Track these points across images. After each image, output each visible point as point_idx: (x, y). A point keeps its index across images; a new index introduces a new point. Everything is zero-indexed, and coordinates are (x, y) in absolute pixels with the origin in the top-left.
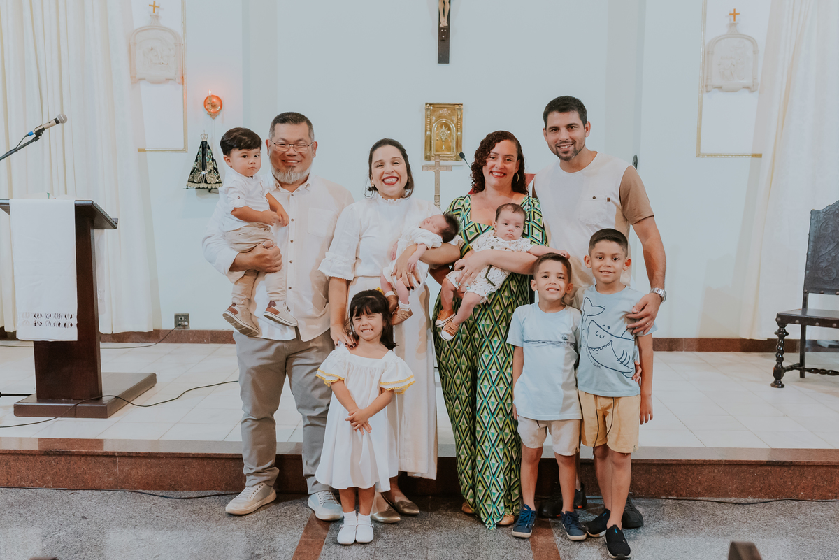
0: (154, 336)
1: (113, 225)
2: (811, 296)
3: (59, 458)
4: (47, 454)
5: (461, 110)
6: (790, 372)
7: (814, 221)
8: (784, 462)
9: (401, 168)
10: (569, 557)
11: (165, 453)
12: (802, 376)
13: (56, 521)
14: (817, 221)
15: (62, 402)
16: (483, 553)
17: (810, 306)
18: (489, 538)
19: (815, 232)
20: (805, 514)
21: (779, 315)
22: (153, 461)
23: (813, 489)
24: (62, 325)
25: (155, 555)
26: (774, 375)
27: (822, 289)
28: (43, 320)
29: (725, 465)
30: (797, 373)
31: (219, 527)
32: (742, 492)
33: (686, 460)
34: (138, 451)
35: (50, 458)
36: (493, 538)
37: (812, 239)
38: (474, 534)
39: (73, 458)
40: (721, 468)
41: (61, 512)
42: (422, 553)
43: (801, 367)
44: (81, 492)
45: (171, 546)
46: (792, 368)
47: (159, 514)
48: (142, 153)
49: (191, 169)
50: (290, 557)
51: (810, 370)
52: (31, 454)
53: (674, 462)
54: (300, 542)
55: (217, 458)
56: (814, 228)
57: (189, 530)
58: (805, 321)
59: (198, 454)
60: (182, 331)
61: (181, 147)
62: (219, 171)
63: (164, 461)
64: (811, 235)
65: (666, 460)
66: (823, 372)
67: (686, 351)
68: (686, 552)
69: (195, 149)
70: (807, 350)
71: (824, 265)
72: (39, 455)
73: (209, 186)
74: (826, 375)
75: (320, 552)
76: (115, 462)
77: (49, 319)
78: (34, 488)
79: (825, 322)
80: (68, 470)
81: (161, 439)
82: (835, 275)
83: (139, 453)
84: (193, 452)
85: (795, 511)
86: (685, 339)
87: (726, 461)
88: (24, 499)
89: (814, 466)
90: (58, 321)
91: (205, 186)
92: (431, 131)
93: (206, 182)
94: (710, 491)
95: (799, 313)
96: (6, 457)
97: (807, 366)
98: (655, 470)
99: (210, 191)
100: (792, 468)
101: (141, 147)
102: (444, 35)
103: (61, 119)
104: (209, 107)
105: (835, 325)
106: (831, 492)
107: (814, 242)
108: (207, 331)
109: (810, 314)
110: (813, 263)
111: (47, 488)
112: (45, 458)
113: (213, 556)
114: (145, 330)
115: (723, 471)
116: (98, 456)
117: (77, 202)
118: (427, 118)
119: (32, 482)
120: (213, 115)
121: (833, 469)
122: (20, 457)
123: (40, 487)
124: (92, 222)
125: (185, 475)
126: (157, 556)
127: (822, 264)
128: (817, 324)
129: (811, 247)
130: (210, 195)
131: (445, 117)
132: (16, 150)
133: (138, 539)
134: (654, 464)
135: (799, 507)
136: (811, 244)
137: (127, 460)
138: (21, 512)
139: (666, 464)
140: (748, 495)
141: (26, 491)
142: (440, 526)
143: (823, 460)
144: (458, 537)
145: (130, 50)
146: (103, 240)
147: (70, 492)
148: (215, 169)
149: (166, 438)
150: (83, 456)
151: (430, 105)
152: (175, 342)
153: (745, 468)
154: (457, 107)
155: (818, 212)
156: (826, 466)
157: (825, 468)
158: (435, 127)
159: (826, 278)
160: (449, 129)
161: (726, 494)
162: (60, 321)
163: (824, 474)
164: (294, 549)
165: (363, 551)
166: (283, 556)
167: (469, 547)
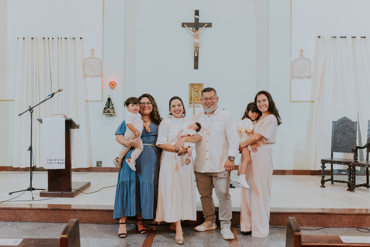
0: (89, 170)
1: (78, 127)
2: (334, 153)
3: (57, 211)
4: (52, 209)
5: (203, 86)
6: (327, 182)
7: (334, 125)
8: (323, 213)
9: (181, 107)
10: (243, 246)
12: (332, 183)
13: (56, 233)
14: (335, 125)
15: (57, 192)
16: (211, 245)
17: (334, 157)
19: (334, 129)
20: (332, 232)
21: (322, 160)
22: (91, 212)
23: (335, 223)
24: (60, 163)
26: (321, 183)
27: (338, 151)
28: (53, 161)
29: (301, 214)
30: (330, 182)
32: (308, 224)
33: (287, 212)
35: (54, 211)
37: (333, 132)
38: (208, 238)
39: (62, 211)
40: (300, 215)
41: (57, 230)
42: (189, 244)
43: (332, 180)
44: (64, 224)
46: (328, 180)
47: (93, 231)
48: (87, 102)
49: (104, 107)
50: (141, 246)
51: (335, 181)
52: (46, 209)
54: (145, 241)
56: (334, 128)
57: (104, 237)
58: (332, 162)
59: (107, 210)
60: (99, 167)
61: (101, 100)
63: (95, 212)
64: (333, 130)
65: (279, 212)
66: (340, 182)
67: (288, 175)
69: (106, 100)
70: (334, 174)
71: (338, 141)
72: (50, 210)
73: (111, 114)
74: (341, 183)
75: (152, 244)
76: (77, 213)
77: (55, 161)
78: (47, 222)
79: (339, 163)
80: (60, 215)
81: (94, 204)
82: (343, 145)
83: (86, 209)
84: (105, 209)
85: (328, 231)
86: (288, 170)
87: (301, 212)
88: (44, 226)
89: (334, 214)
90: (58, 162)
91: (109, 114)
92: (192, 93)
93: (109, 112)
95: (330, 159)
96: (38, 211)
97: (334, 180)
98: (275, 216)
100: (327, 215)
101: (87, 100)
102: (196, 59)
103: (61, 90)
104: (111, 85)
105: (343, 163)
106: (342, 224)
107: (334, 133)
109: (334, 160)
110: (334, 140)
111: (52, 222)
112: (51, 211)
116: (71, 210)
117: (66, 119)
118: (190, 89)
119: (46, 220)
120: (113, 88)
121: (342, 216)
122: (43, 211)
123: (49, 222)
124: (71, 126)
125: (102, 217)
127: (337, 141)
128: (336, 163)
129: (333, 135)
130: (111, 117)
131: (197, 88)
132: (45, 101)
134: (275, 214)
135: (330, 230)
136: (333, 134)
137: (81, 212)
138: (43, 230)
139: (279, 214)
140: (310, 226)
141: (45, 223)
142: (196, 236)
143: (338, 212)
145: (83, 66)
146: (74, 132)
147: (60, 224)
148: (113, 108)
149: (96, 204)
150: (65, 210)
151: (191, 84)
152: (97, 172)
153: (309, 215)
154: (201, 85)
155: (335, 122)
156: (339, 214)
157: (339, 215)
158: (193, 92)
159: (339, 146)
160: (198, 93)
162: (59, 162)
163: (339, 217)
164: (143, 243)
165: (168, 244)
166: (139, 245)
167: (206, 243)
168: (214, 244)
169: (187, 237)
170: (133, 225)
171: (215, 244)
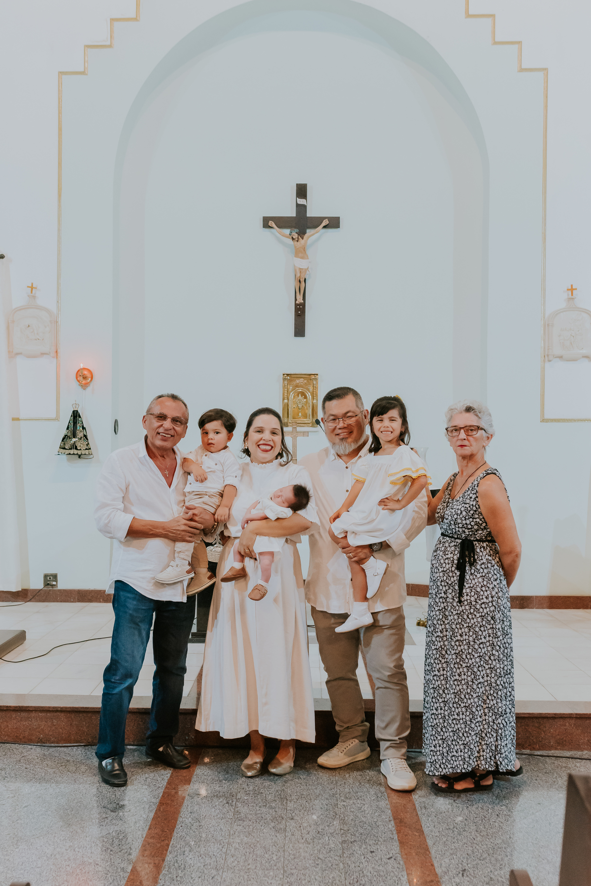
0: (23, 595)
9: (278, 438)
11: (35, 707)
18: (347, 790)
25: (24, 806)
31: (85, 779)
33: (538, 713)
34: (9, 705)
36: (351, 790)
40: (572, 722)
45: (39, 797)
47: (28, 766)
48: (16, 422)
49: (63, 436)
53: (525, 716)
54: (164, 794)
55: (84, 712)
57: (57, 782)
60: (50, 590)
61: (54, 416)
62: (88, 438)
63: (33, 714)
68: (539, 804)
69: (67, 417)
73: (79, 452)
75: (183, 803)
81: (31, 693)
83: (10, 707)
91: (76, 452)
92: (288, 399)
93: (76, 448)
94: (562, 744)
99: (80, 457)
101: (16, 416)
102: (300, 311)
104: (81, 379)
108: (74, 591)
113: (80, 807)
114: (14, 588)
115: (574, 724)
118: (284, 387)
120: (84, 386)
125: (54, 728)
126: (26, 807)
131: (301, 386)
133: (7, 790)
144: (316, 788)
145: (8, 328)
148: (85, 436)
149: (35, 692)
151: (287, 375)
152: (44, 601)
154: (313, 377)
158: (292, 395)
160: (306, 397)
161: (578, 748)
164: (158, 800)
165: (225, 802)
166: (147, 807)
167: (327, 799)
168: (348, 801)
169: (275, 783)
170: (135, 747)
171: (351, 802)
